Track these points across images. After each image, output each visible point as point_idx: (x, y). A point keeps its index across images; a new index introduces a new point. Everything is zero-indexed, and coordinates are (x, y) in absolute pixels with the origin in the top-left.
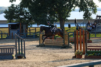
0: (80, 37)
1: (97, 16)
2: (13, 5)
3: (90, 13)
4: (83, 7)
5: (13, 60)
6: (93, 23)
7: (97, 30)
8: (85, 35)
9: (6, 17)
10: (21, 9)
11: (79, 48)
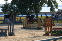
0: (48, 23)
1: (58, 10)
2: (7, 3)
3: (54, 8)
4: (49, 4)
5: (7, 37)
6: (56, 14)
7: (58, 18)
8: (51, 21)
9: (2, 10)
10: (12, 6)
11: (47, 29)
